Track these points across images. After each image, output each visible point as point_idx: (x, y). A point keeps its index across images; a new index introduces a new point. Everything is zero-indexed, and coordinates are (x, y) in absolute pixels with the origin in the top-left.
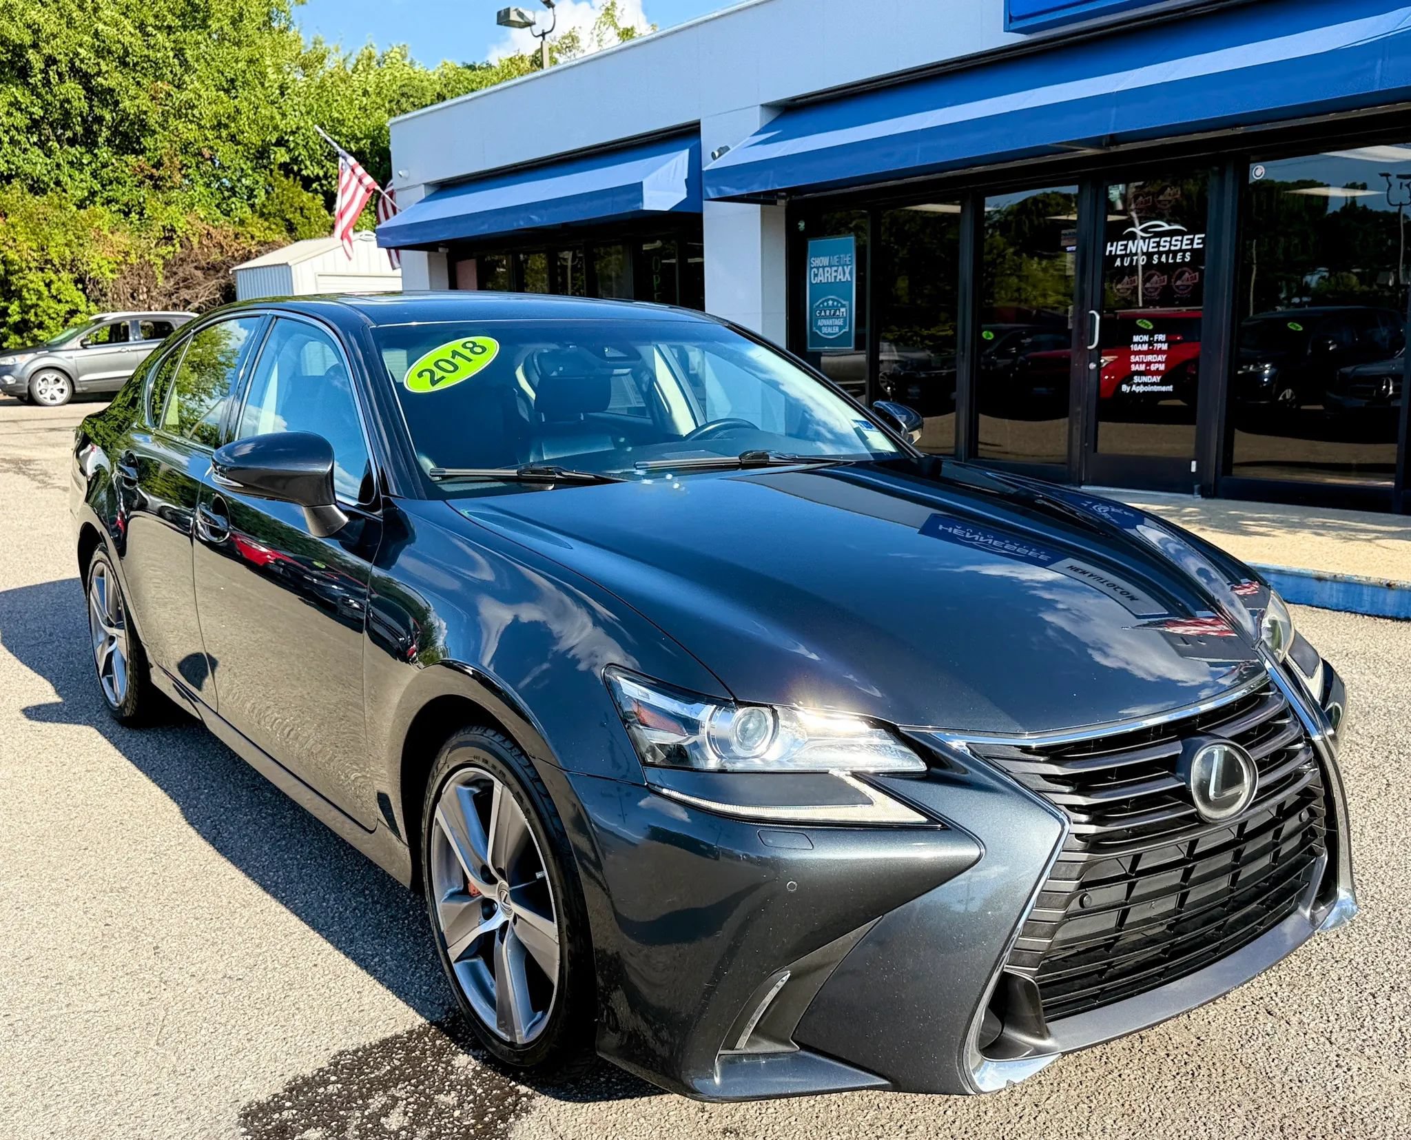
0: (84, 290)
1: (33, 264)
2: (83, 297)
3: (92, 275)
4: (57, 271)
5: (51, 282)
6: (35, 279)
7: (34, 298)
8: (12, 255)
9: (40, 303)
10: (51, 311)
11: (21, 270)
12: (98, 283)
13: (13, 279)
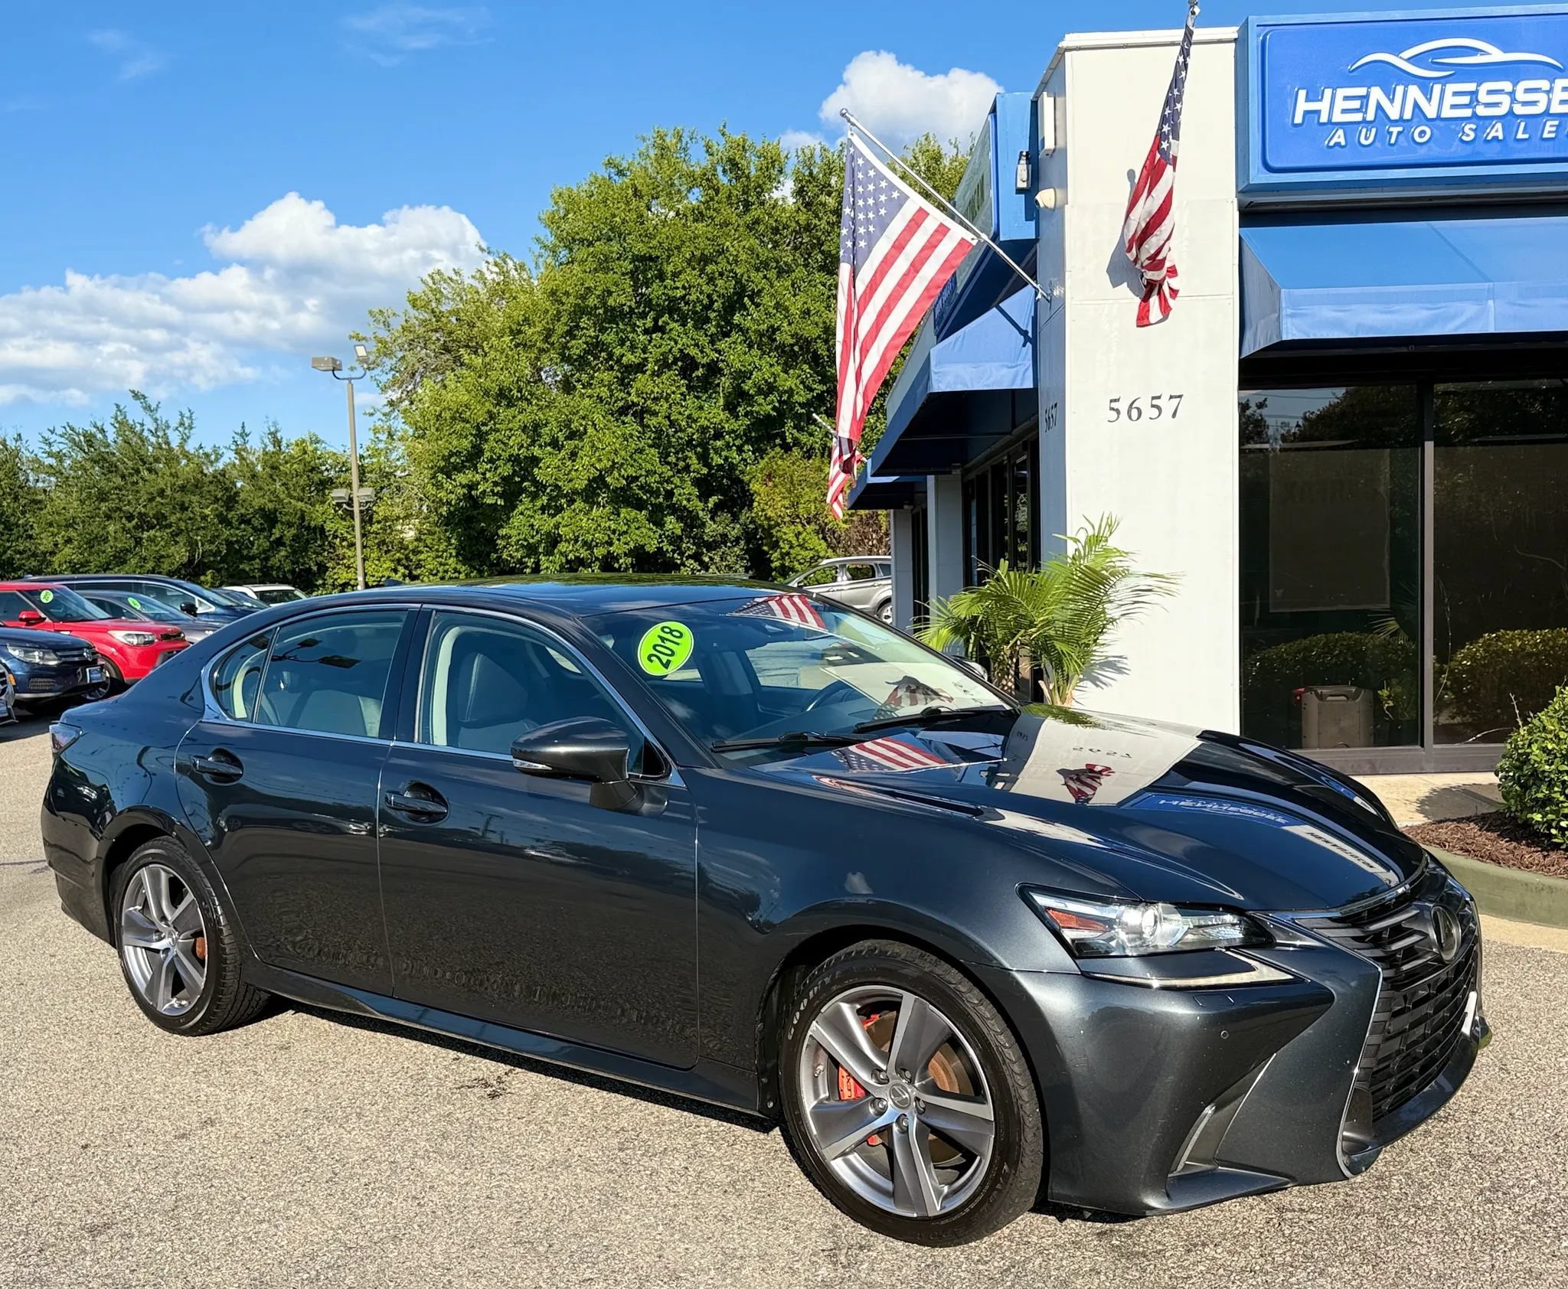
0: (824, 538)
1: (787, 519)
2: (824, 545)
3: (829, 526)
4: (803, 526)
5: (800, 533)
6: (787, 533)
7: (787, 547)
8: (770, 513)
9: (792, 551)
10: (799, 557)
11: (778, 525)
12: (834, 532)
13: (774, 531)
